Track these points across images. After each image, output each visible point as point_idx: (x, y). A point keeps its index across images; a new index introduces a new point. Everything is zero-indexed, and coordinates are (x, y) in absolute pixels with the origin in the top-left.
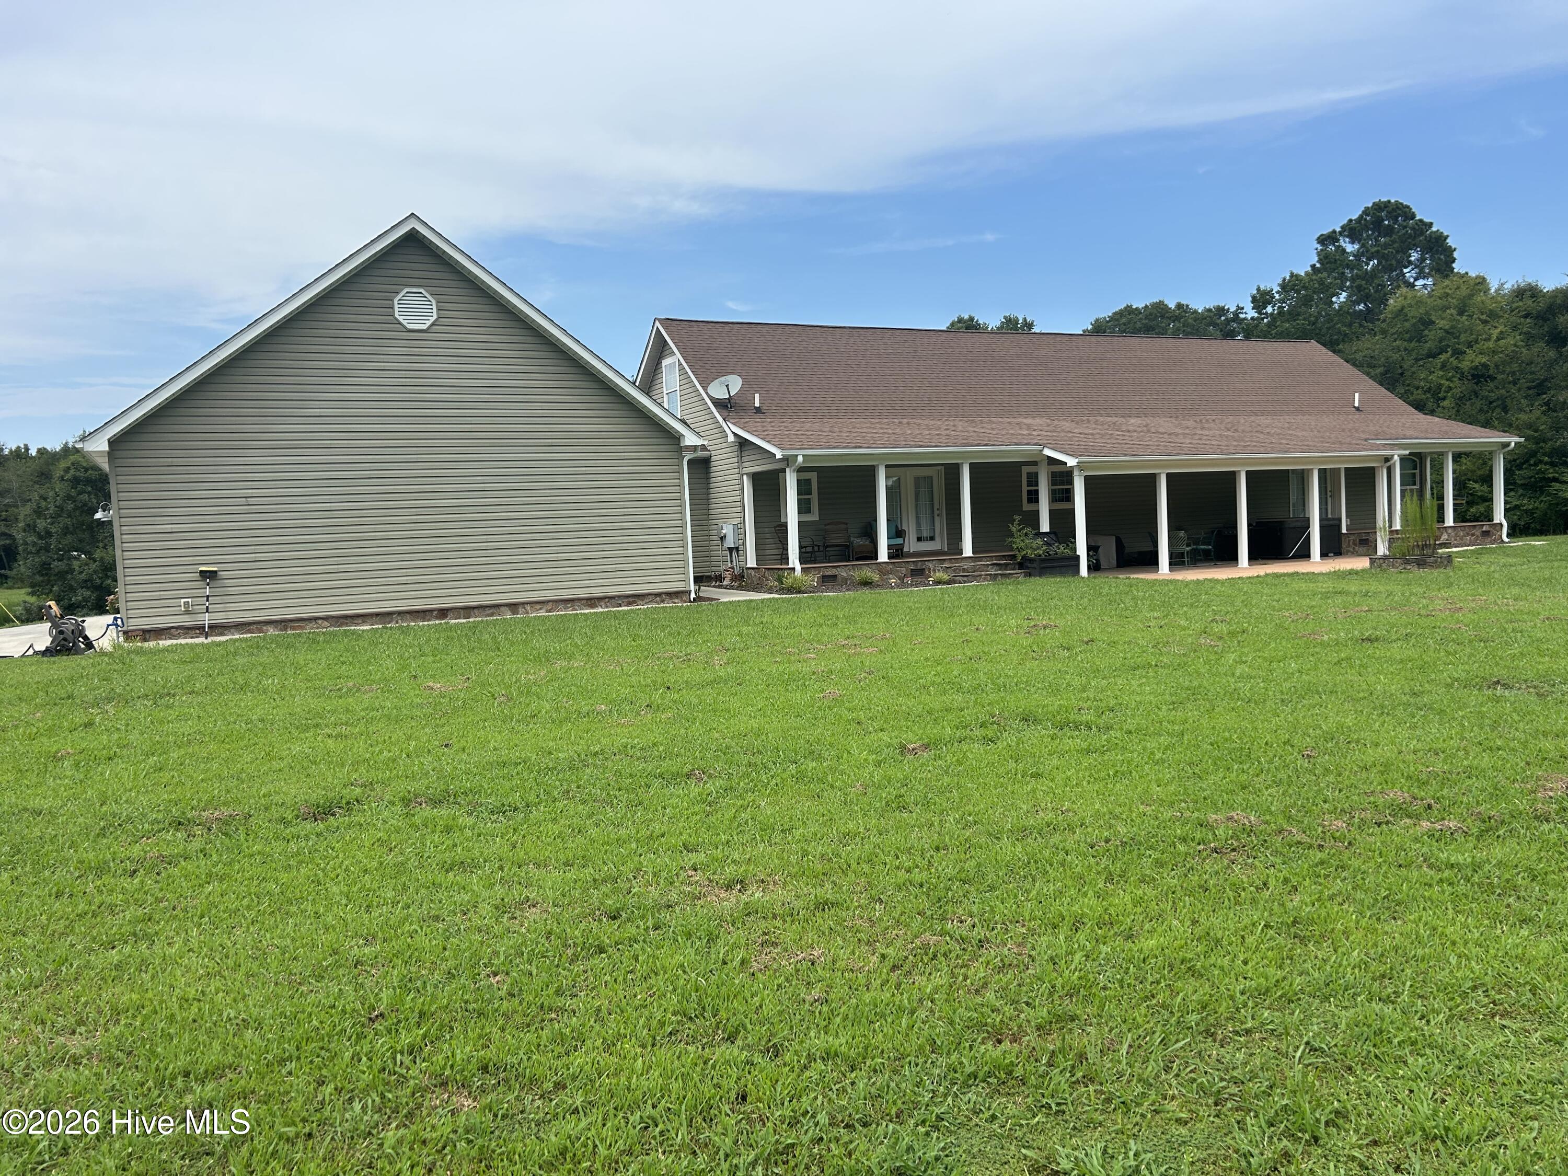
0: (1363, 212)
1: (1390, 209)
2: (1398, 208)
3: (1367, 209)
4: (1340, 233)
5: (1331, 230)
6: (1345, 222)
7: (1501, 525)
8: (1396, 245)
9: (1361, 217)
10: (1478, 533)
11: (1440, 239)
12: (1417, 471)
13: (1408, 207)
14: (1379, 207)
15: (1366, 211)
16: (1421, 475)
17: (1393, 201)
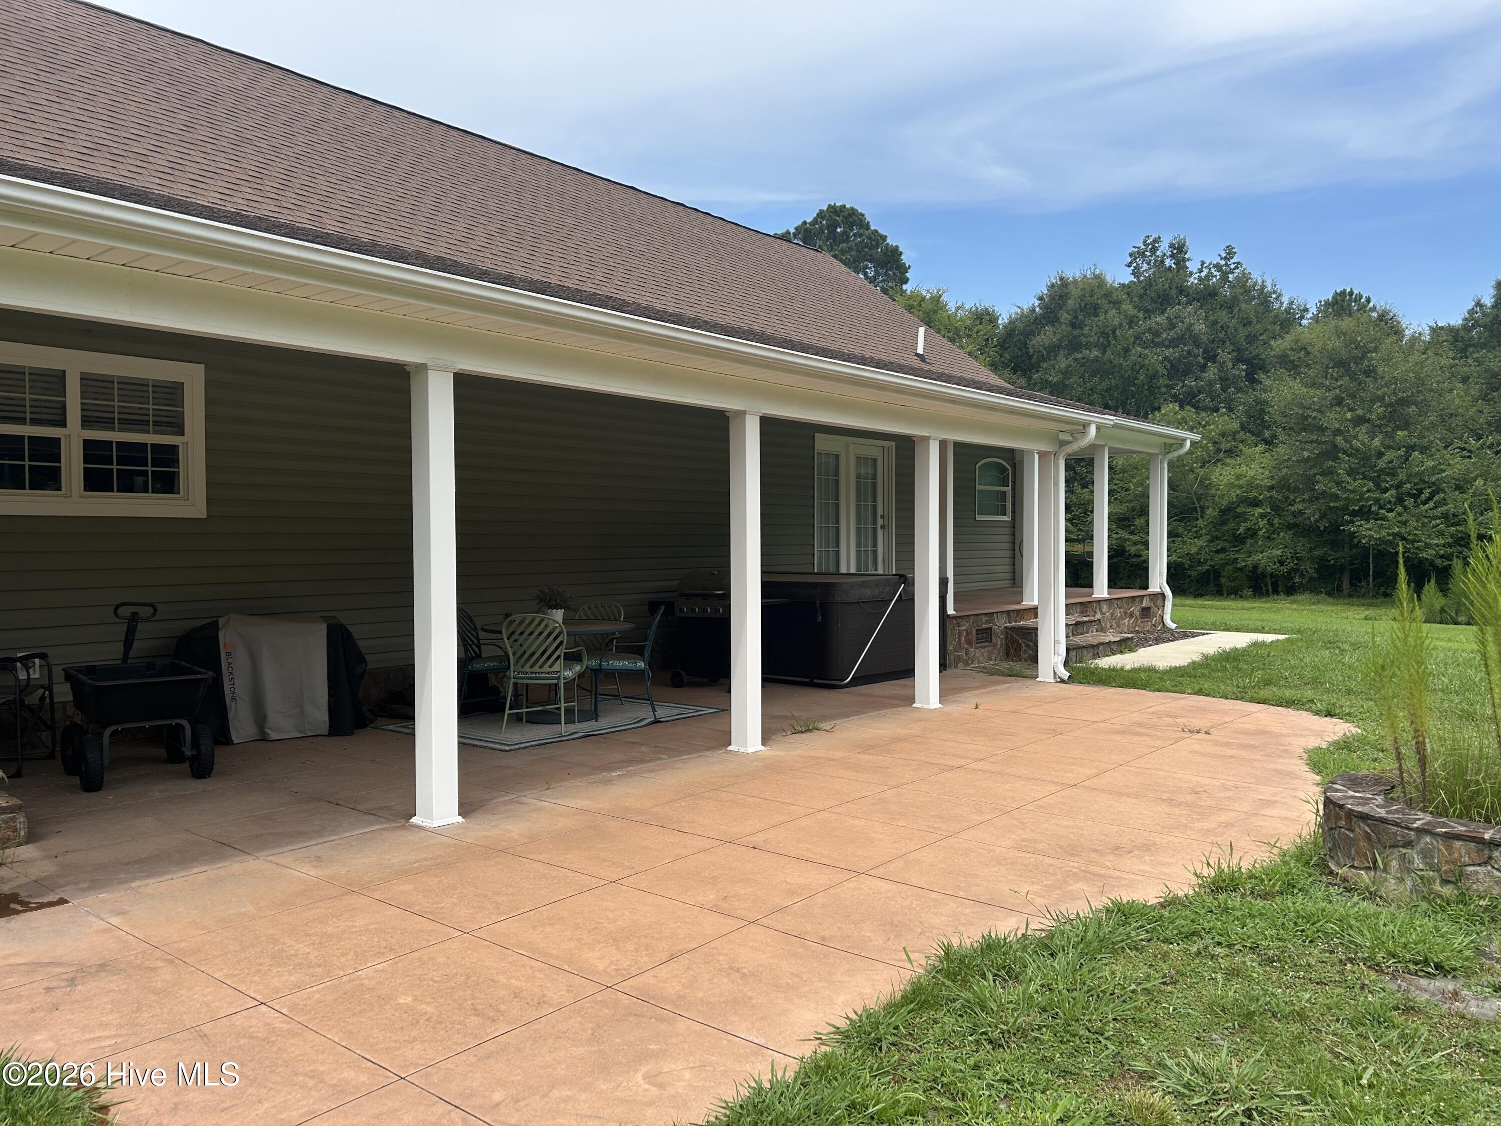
0: (818, 215)
1: (846, 214)
2: (854, 213)
3: (821, 211)
4: (794, 235)
5: (784, 231)
6: (800, 223)
7: (1163, 596)
8: (853, 253)
9: (815, 221)
10: (1135, 609)
11: (895, 253)
12: (1008, 489)
13: (863, 215)
14: (834, 211)
15: (821, 214)
16: (1014, 497)
17: (848, 206)
